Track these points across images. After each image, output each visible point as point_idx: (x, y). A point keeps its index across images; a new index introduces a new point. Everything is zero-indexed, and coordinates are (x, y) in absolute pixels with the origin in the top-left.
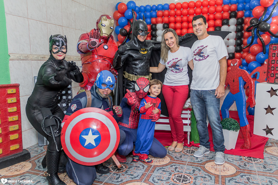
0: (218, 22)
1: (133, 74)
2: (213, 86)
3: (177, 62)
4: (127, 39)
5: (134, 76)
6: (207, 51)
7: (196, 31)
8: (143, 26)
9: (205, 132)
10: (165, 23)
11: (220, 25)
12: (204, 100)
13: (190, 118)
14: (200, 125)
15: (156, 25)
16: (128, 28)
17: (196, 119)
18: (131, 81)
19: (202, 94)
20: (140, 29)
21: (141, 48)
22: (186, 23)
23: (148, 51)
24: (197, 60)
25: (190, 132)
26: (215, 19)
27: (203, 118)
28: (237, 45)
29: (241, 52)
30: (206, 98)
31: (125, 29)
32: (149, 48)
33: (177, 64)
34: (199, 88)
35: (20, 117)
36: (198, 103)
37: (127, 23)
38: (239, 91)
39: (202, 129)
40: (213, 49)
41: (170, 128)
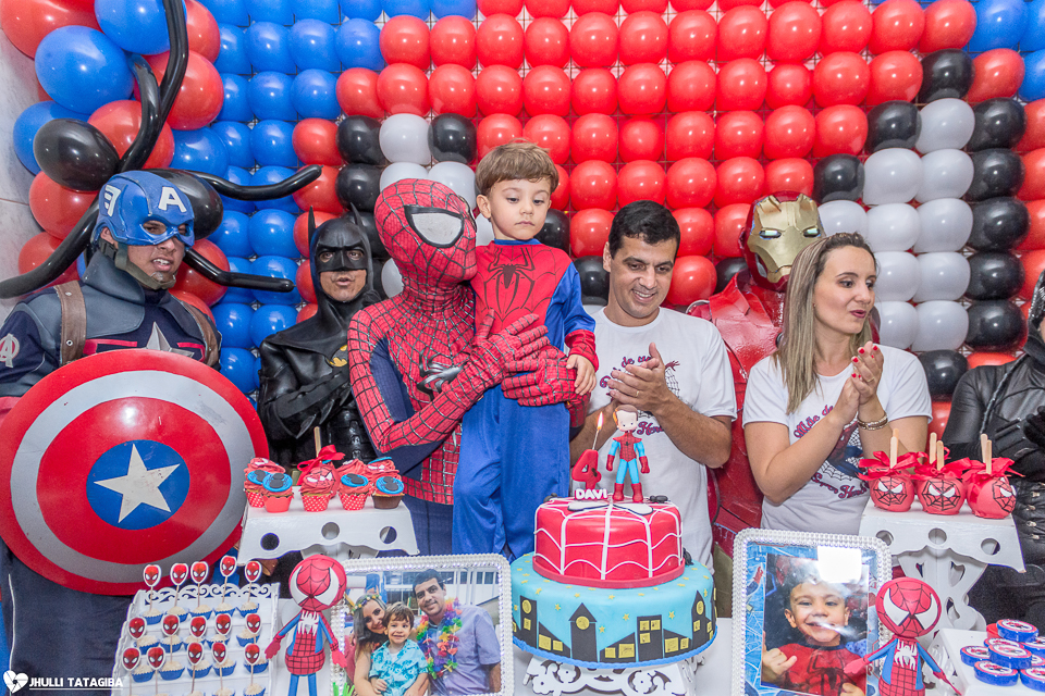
11: (857, 144)
22: (601, 116)
26: (815, 99)
28: (984, 293)
37: (115, 78)
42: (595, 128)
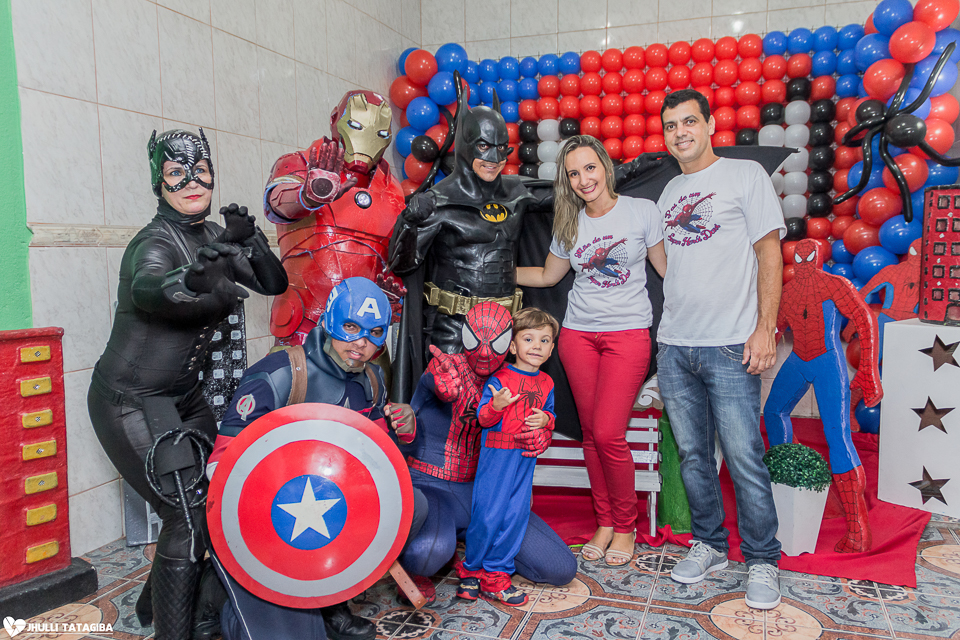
0: (748, 114)
1: (456, 290)
2: (735, 332)
3: (610, 248)
4: (437, 170)
5: (460, 297)
6: (712, 213)
7: (677, 145)
8: (493, 128)
9: (710, 493)
10: (567, 119)
11: (755, 123)
12: (706, 381)
13: (655, 445)
14: (691, 469)
15: (535, 125)
16: (439, 136)
17: (677, 447)
18: (450, 316)
19: (697, 358)
20: (482, 140)
21: (486, 201)
22: (636, 116)
23: (510, 213)
24: (679, 243)
25: (658, 493)
26: (736, 104)
27: (704, 445)
28: (814, 191)
29: (827, 215)
30: (713, 375)
31: (430, 140)
32: (514, 202)
33: (609, 256)
34: (687, 338)
35: (62, 445)
36: (684, 392)
37: (436, 117)
38: (825, 351)
39: (699, 484)
40: (733, 203)
41: (588, 478)
42: (634, 122)
